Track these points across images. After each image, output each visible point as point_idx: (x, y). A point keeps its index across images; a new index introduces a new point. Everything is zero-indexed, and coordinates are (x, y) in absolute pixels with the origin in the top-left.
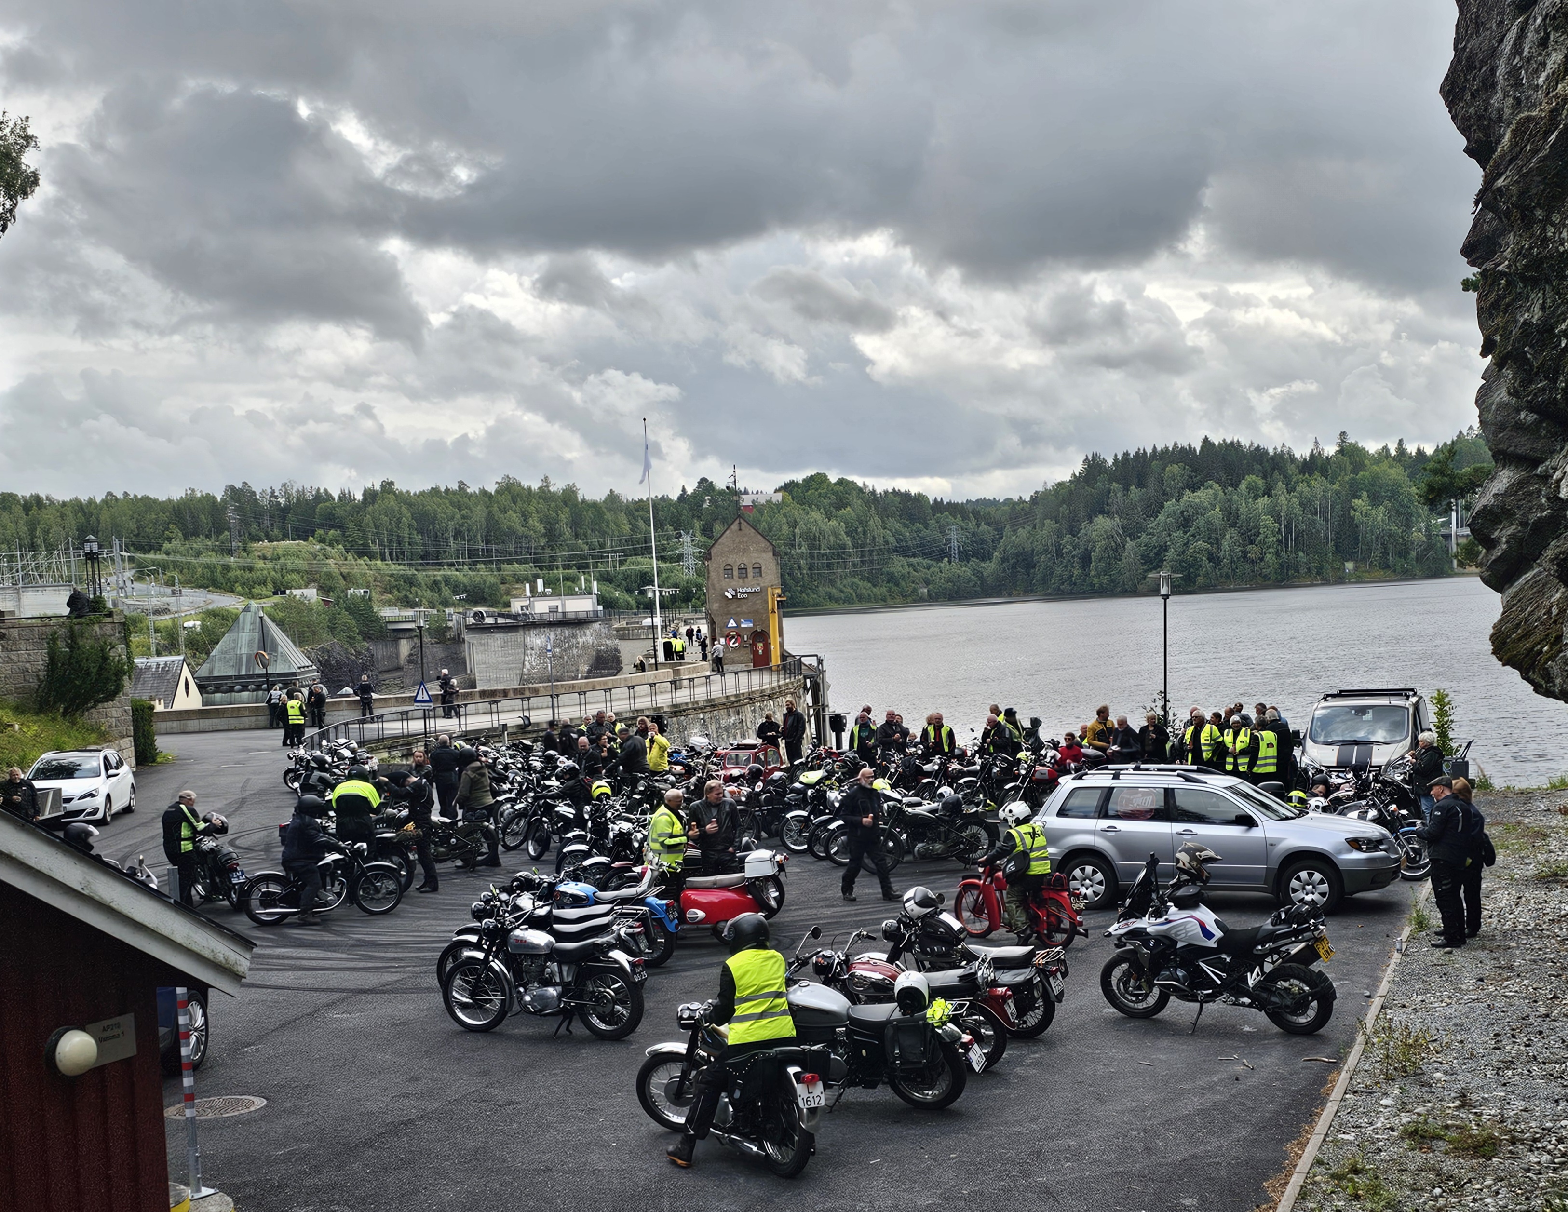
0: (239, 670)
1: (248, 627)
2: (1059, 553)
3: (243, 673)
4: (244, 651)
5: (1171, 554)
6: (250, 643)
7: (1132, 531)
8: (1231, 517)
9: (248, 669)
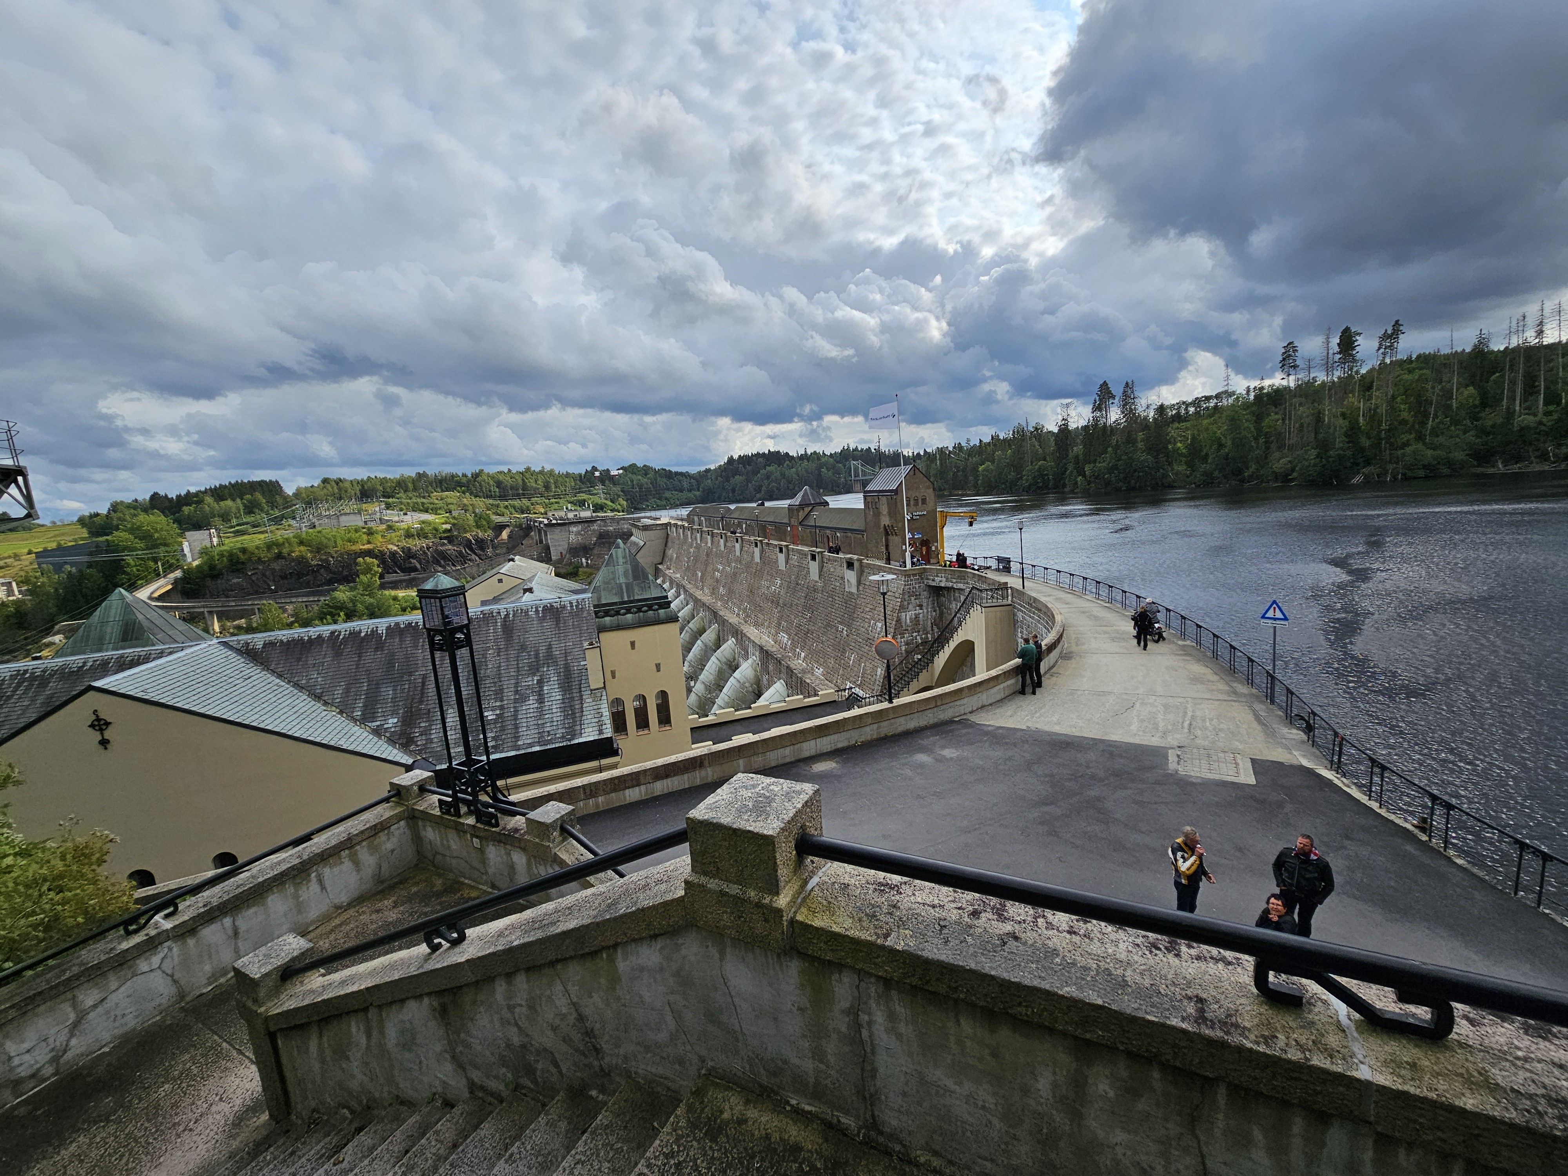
0: (622, 597)
1: (621, 561)
2: (723, 488)
3: (626, 599)
4: (622, 580)
5: (764, 488)
6: (625, 574)
7: (748, 481)
8: (783, 475)
9: (629, 596)
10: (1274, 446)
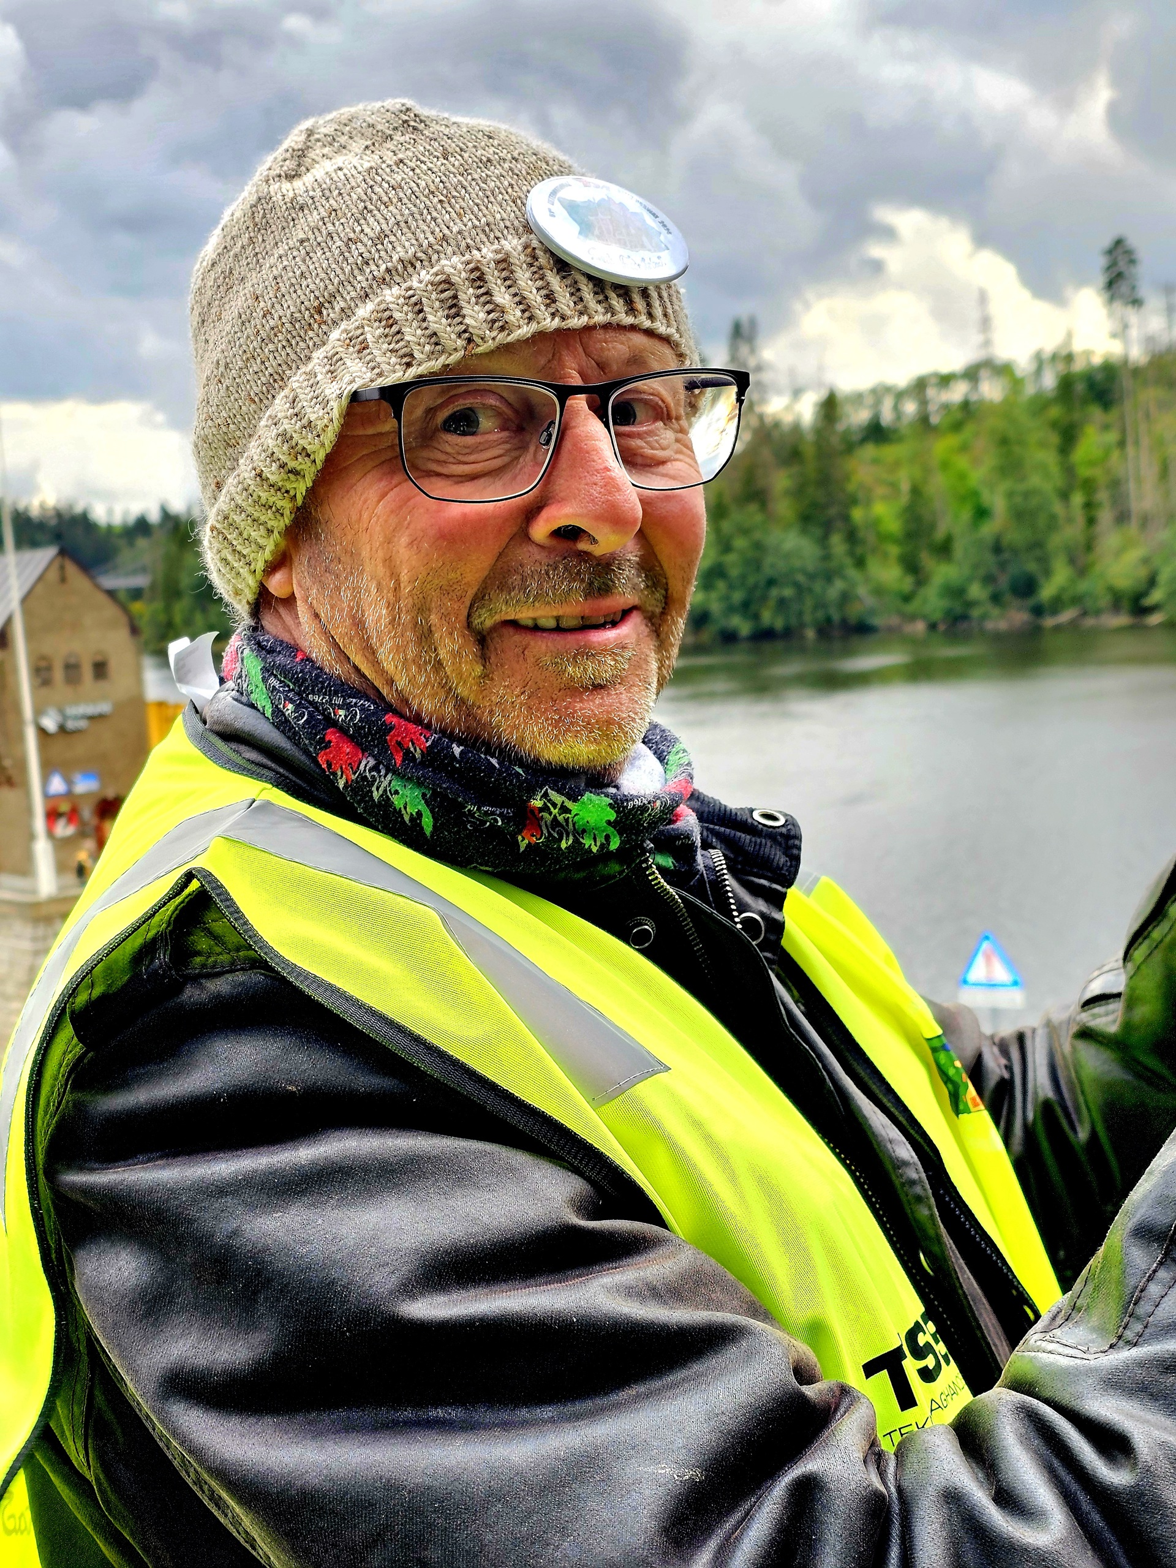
10: (1105, 516)
